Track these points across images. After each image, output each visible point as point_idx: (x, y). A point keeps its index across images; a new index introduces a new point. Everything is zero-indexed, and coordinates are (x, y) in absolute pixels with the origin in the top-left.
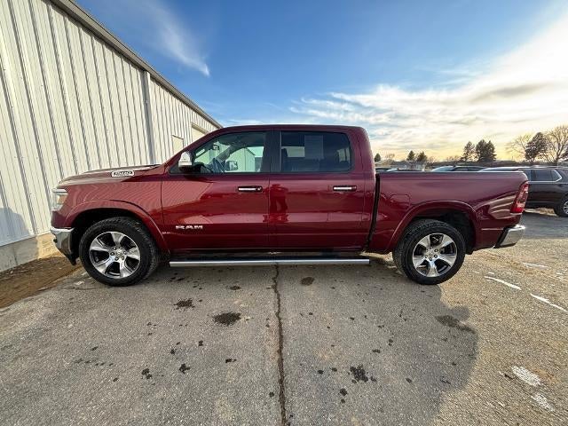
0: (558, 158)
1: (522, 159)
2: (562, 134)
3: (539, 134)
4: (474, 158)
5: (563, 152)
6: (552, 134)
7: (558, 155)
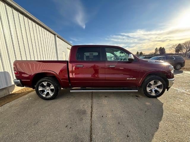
0: (186, 52)
1: (174, 53)
2: (187, 44)
3: (179, 44)
4: (158, 53)
5: (188, 50)
6: (184, 44)
7: (186, 51)
